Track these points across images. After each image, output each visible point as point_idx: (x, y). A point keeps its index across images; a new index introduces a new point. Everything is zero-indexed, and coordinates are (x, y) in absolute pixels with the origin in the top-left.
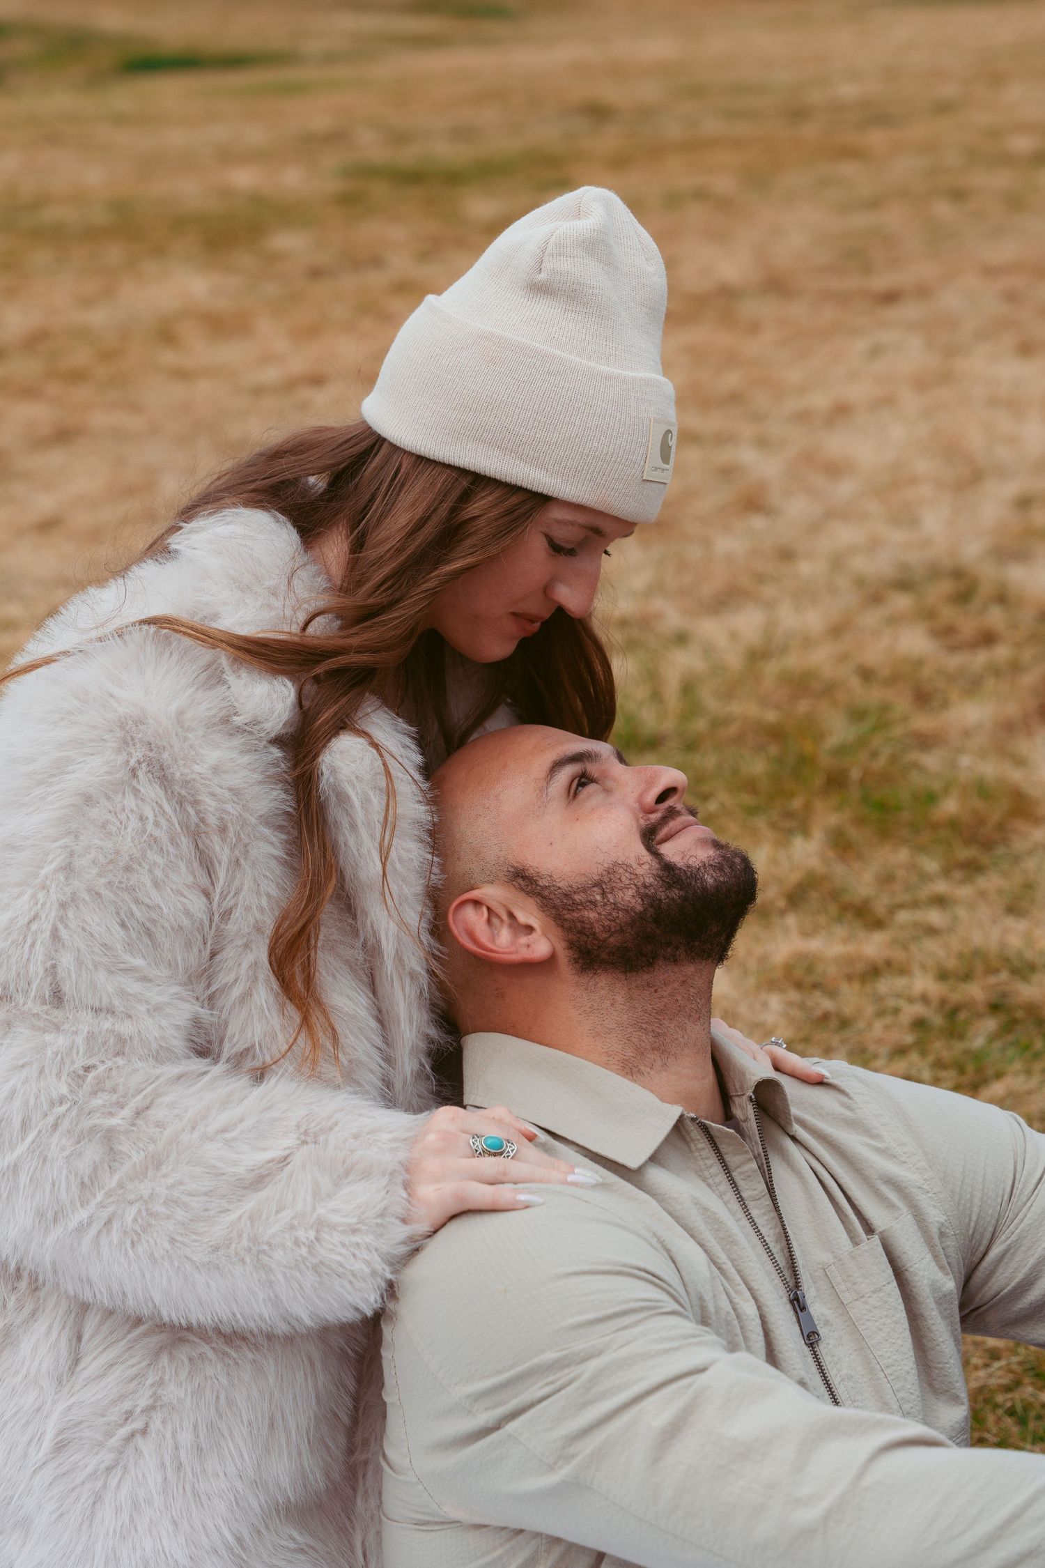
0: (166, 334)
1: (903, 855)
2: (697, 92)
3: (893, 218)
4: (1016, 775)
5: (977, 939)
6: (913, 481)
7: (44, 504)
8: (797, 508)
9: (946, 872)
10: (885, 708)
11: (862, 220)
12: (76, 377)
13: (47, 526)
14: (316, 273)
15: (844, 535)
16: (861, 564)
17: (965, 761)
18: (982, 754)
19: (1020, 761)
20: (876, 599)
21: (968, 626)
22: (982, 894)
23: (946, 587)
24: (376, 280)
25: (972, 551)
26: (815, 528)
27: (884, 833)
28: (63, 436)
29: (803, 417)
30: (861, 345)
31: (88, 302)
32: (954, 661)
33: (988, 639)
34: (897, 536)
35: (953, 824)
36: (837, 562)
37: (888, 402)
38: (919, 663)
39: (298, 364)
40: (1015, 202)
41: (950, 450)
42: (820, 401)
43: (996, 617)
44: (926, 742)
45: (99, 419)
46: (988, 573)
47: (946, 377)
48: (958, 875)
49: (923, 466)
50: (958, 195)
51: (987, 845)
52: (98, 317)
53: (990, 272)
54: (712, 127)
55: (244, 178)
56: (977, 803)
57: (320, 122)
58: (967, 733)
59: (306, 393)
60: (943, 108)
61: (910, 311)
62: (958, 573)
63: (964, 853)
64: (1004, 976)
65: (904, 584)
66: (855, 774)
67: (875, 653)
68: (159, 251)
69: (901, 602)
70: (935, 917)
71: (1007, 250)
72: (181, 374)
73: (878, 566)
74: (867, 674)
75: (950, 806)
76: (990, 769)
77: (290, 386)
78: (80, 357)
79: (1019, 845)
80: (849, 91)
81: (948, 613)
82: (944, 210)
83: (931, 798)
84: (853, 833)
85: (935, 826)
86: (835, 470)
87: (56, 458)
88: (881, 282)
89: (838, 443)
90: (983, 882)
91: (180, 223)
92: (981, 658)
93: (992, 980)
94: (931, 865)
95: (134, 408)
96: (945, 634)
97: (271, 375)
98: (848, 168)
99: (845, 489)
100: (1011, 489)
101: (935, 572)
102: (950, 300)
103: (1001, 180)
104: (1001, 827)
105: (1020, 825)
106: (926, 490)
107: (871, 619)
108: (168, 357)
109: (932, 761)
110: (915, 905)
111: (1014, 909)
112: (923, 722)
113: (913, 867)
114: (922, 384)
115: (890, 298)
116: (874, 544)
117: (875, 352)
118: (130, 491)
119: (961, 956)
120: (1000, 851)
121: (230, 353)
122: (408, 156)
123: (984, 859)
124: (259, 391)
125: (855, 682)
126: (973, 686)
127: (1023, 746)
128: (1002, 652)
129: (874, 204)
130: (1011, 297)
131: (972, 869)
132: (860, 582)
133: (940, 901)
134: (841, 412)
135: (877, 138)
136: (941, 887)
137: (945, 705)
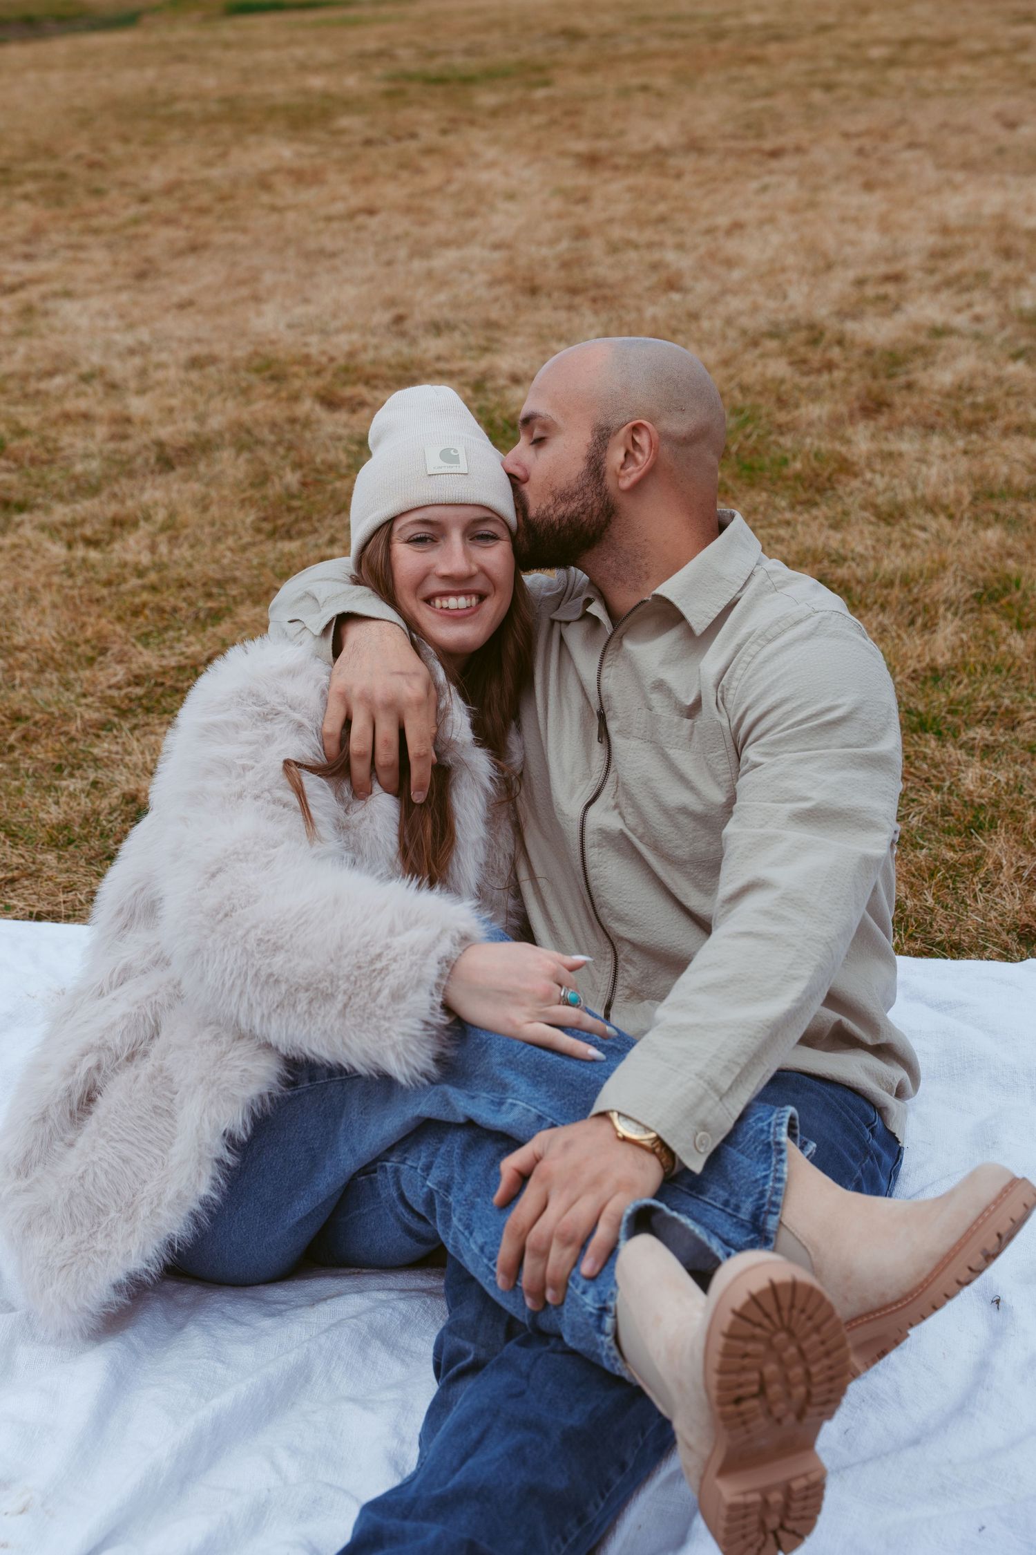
0: (264, 183)
1: (764, 495)
2: (645, 20)
3: (782, 102)
4: (843, 449)
5: (809, 542)
6: (783, 270)
7: (183, 291)
8: (703, 287)
9: (792, 507)
10: (756, 407)
11: (758, 104)
12: (203, 211)
13: (185, 305)
14: (368, 142)
15: (735, 303)
16: (745, 322)
17: (808, 440)
18: (820, 437)
19: (847, 441)
20: (755, 343)
21: (815, 357)
22: (816, 518)
23: (803, 335)
24: (412, 146)
25: (822, 312)
26: (714, 300)
27: (752, 485)
28: (194, 248)
29: (710, 231)
30: (754, 185)
31: (209, 164)
32: (805, 381)
33: (830, 366)
34: (772, 304)
35: (798, 477)
36: (729, 321)
37: (771, 220)
38: (782, 381)
39: (357, 201)
40: (869, 92)
41: (812, 249)
42: (723, 221)
43: (835, 353)
44: (781, 429)
45: (219, 238)
46: (833, 325)
47: (812, 205)
48: (799, 508)
49: (791, 260)
50: (828, 87)
51: (821, 491)
52: (216, 173)
53: (847, 136)
54: (654, 44)
55: (317, 82)
56: (815, 464)
57: (372, 45)
58: (811, 424)
59: (361, 219)
60: (824, 28)
61: (789, 162)
62: (811, 327)
63: (803, 496)
64: (826, 563)
65: (772, 335)
66: (734, 448)
67: (750, 376)
68: (257, 130)
69: (772, 345)
70: (783, 532)
71: (862, 122)
72: (274, 209)
73: (759, 322)
74: (744, 389)
75: (798, 465)
76: (825, 446)
77: (351, 215)
78: (205, 198)
79: (840, 490)
80: (755, 19)
81: (802, 350)
82: (817, 96)
83: (785, 462)
84: (730, 483)
85: (785, 479)
86: (730, 263)
87: (190, 262)
88: (768, 145)
89: (732, 246)
90: (815, 512)
91: (272, 112)
92: (825, 377)
93: (817, 566)
94: (783, 503)
95: (244, 230)
96: (800, 363)
97: (339, 207)
98: (752, 70)
99: (736, 274)
100: (851, 274)
101: (796, 326)
102: (818, 155)
103: (862, 76)
104: (829, 479)
105: (843, 478)
106: (794, 276)
107: (751, 355)
108: (265, 198)
109: (787, 441)
110: (770, 525)
111: (835, 526)
112: (782, 417)
113: (770, 505)
114: (793, 210)
115: (775, 154)
116: (755, 309)
117: (764, 189)
118: (241, 283)
119: (798, 553)
120: (830, 493)
121: (308, 195)
122: (434, 67)
123: (818, 498)
124: (329, 219)
125: (738, 395)
126: (816, 395)
127: (849, 431)
128: (838, 375)
129: (768, 94)
130: (861, 152)
131: (811, 504)
132: (744, 332)
133: (788, 523)
134: (737, 227)
135: (773, 49)
136: (788, 515)
137: (797, 406)
